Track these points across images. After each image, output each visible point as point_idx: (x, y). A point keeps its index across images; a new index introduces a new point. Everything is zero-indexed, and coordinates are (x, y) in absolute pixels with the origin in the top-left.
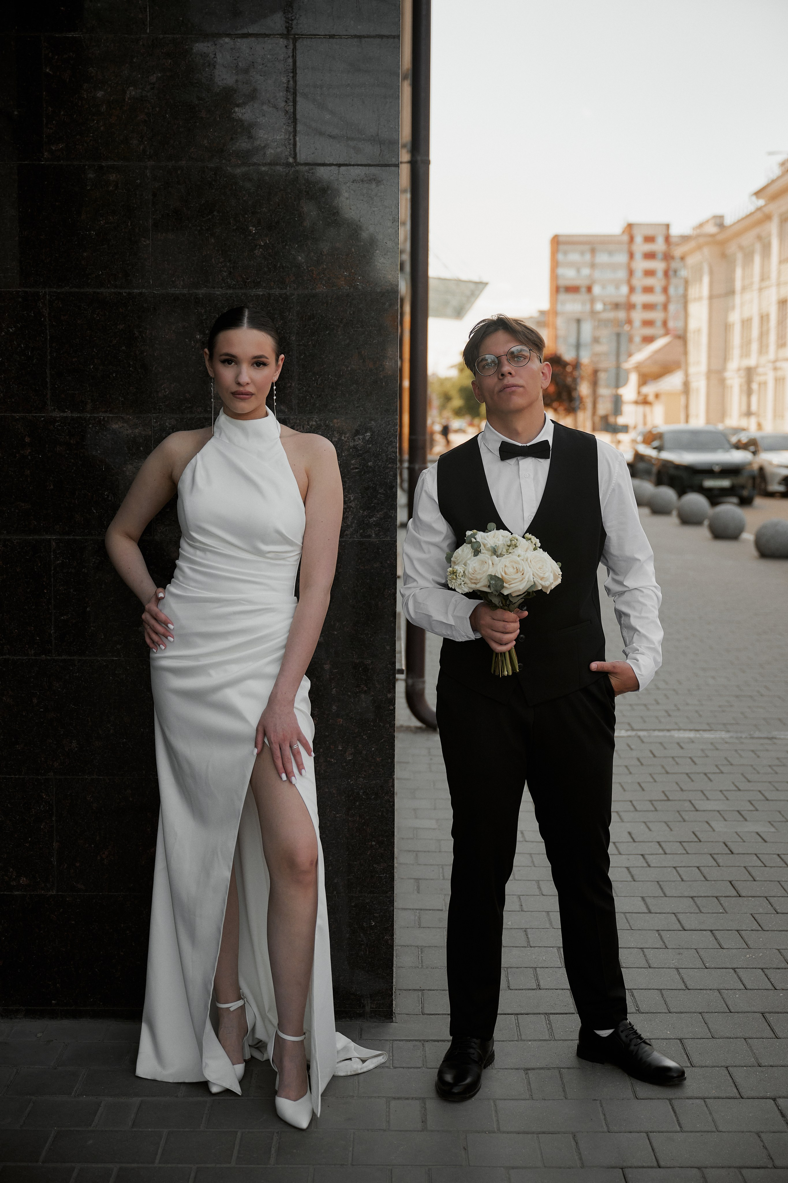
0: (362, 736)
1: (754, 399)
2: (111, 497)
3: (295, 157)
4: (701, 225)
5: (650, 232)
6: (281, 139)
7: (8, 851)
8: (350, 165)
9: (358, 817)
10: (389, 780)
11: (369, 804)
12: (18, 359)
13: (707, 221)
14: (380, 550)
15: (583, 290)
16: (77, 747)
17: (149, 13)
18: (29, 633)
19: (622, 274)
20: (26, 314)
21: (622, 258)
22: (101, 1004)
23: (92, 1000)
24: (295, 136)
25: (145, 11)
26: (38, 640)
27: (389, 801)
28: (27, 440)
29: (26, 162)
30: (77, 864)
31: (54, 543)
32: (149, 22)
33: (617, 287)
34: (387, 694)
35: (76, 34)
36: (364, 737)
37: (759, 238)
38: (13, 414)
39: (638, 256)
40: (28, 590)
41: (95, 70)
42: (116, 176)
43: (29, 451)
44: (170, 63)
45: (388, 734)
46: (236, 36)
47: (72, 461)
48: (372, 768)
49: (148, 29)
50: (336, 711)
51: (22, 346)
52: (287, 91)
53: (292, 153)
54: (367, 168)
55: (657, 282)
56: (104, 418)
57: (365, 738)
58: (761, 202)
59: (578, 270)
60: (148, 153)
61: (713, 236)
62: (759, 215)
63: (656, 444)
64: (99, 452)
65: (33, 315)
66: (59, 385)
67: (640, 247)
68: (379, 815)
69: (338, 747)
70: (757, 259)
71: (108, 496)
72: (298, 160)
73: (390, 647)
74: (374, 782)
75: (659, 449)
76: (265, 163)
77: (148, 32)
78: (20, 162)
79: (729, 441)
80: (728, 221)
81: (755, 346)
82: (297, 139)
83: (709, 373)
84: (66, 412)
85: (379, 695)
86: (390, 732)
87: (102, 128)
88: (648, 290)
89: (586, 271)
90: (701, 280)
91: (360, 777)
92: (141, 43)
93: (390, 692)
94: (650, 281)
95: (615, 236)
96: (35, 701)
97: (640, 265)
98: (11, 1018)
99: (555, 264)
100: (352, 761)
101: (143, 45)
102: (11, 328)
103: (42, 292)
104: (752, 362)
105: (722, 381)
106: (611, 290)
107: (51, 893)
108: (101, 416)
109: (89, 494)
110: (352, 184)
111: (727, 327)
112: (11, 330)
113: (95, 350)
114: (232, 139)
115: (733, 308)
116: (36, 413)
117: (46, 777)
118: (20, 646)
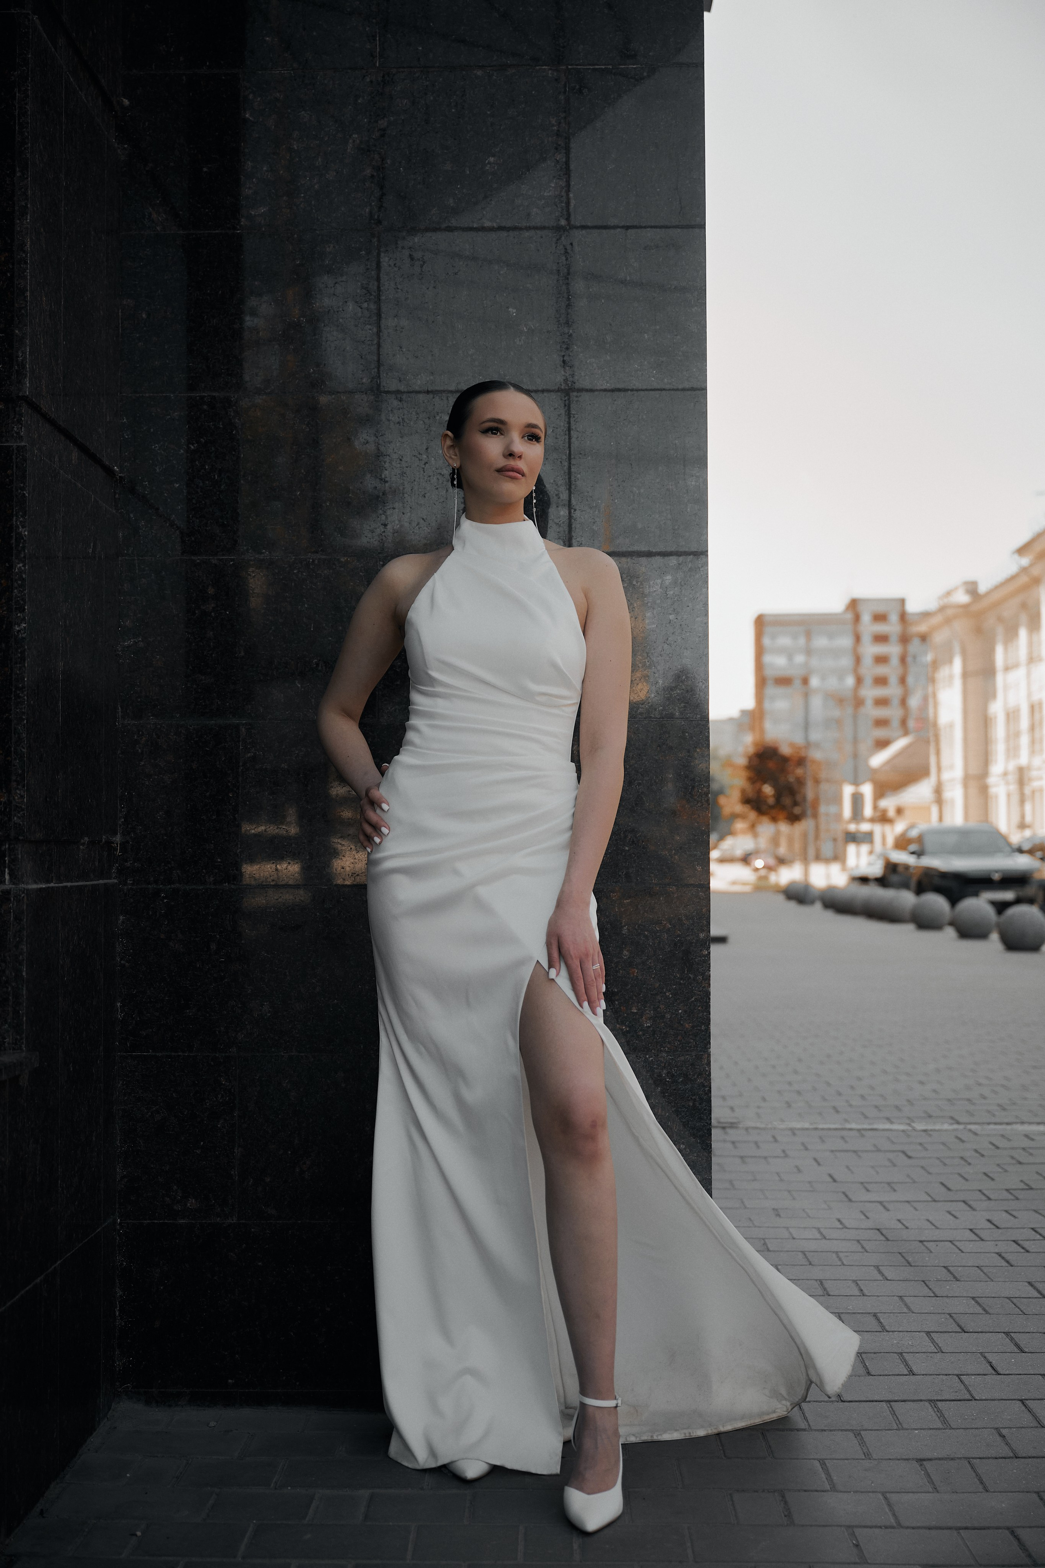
0: (665, 993)
1: (1028, 807)
2: (322, 667)
3: (568, 219)
4: (948, 593)
5: (881, 609)
6: (550, 196)
7: (171, 1160)
8: (641, 227)
9: (660, 1109)
10: (702, 1055)
11: (675, 1089)
12: (201, 484)
13: (956, 589)
14: (687, 734)
15: (797, 683)
16: (269, 1012)
17: (379, 43)
18: (207, 853)
19: (846, 662)
20: (213, 425)
21: (846, 642)
22: (298, 1383)
23: (284, 1378)
24: (568, 192)
25: (374, 40)
26: (219, 862)
27: (704, 1086)
28: (211, 591)
29: (217, 231)
30: (268, 1180)
31: (243, 729)
32: (379, 53)
33: (841, 678)
34: (698, 934)
35: (284, 70)
36: (667, 994)
37: (1024, 606)
38: (193, 558)
39: (866, 639)
40: (208, 794)
41: (308, 114)
42: (334, 247)
43: (213, 605)
44: (406, 104)
45: (701, 989)
46: (492, 68)
47: (270, 618)
48: (679, 1037)
49: (377, 62)
50: (629, 958)
51: (207, 467)
52: (557, 135)
53: (565, 213)
54: (663, 230)
55: (891, 671)
56: (313, 561)
57: (669, 996)
58: (1025, 561)
59: (790, 658)
60: (376, 217)
61: (965, 607)
62: (1024, 579)
63: (913, 847)
64: (306, 606)
65: (221, 426)
66: (255, 517)
67: (868, 627)
68: (689, 1106)
69: (631, 1009)
70: (1023, 633)
71: (317, 665)
72: (572, 223)
73: (702, 868)
74: (682, 1058)
75: (919, 854)
76: (529, 227)
77: (377, 65)
78: (209, 232)
79: (1009, 844)
80: (982, 588)
81: (1025, 740)
82: (571, 195)
83: (967, 780)
84: (263, 553)
85: (688, 936)
86: (704, 987)
87: (316, 186)
88: (881, 681)
89: (800, 659)
90: (950, 661)
91: (661, 1051)
92: (368, 80)
93: (703, 931)
94: (882, 670)
95: (836, 614)
96: (213, 946)
97: (870, 650)
98: (170, 1406)
99: (760, 651)
100: (651, 1029)
101: (371, 82)
102: (193, 444)
103: (234, 397)
104: (1023, 760)
105: (984, 790)
106: (832, 683)
107: (230, 1221)
108: (310, 558)
109: (292, 662)
110: (644, 250)
111: (986, 722)
112: (192, 447)
113: (303, 471)
114: (486, 197)
115: (994, 696)
116: (223, 555)
117: (227, 1054)
118: (194, 871)
